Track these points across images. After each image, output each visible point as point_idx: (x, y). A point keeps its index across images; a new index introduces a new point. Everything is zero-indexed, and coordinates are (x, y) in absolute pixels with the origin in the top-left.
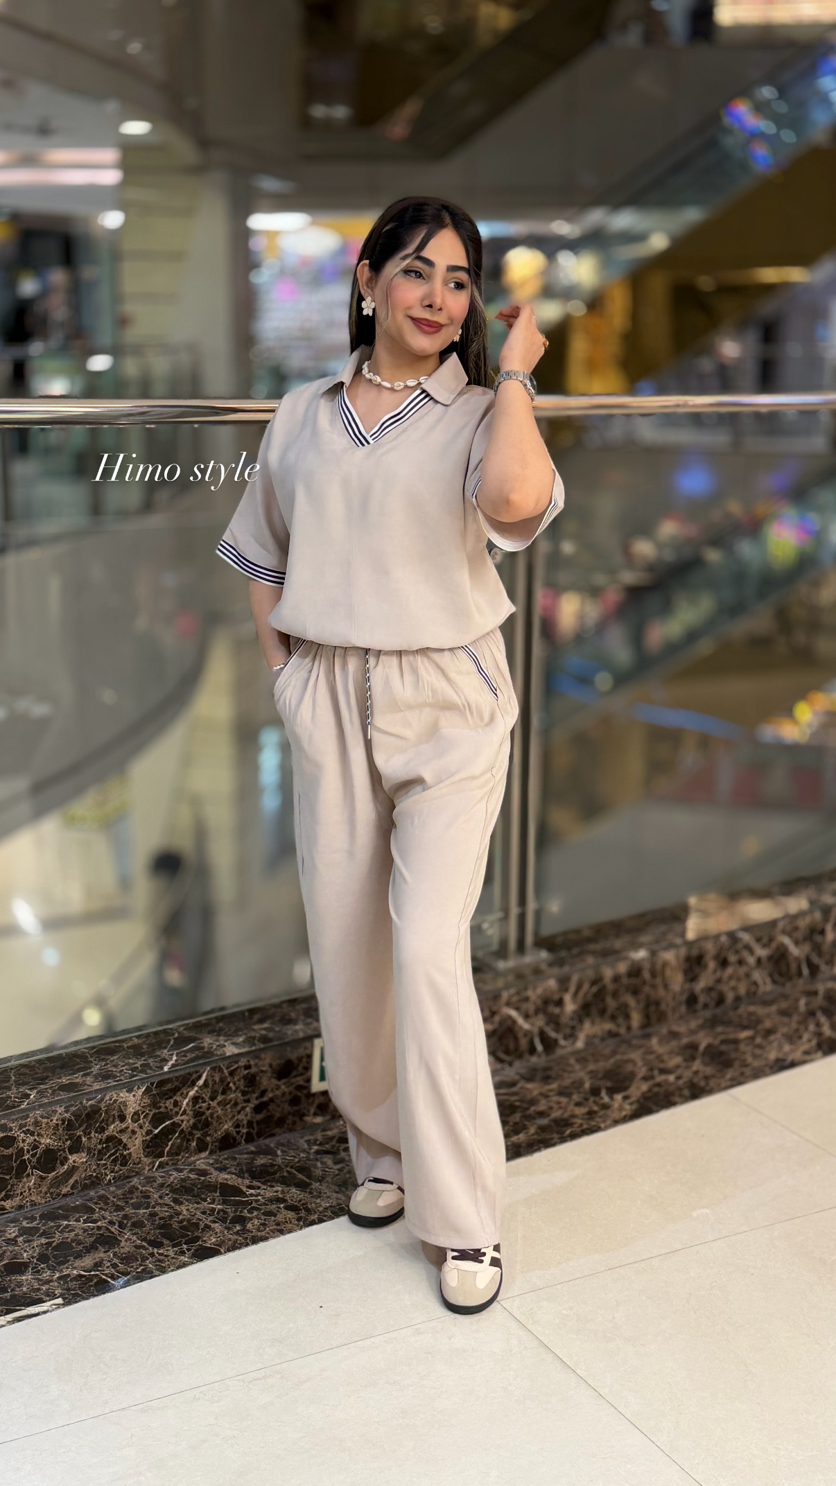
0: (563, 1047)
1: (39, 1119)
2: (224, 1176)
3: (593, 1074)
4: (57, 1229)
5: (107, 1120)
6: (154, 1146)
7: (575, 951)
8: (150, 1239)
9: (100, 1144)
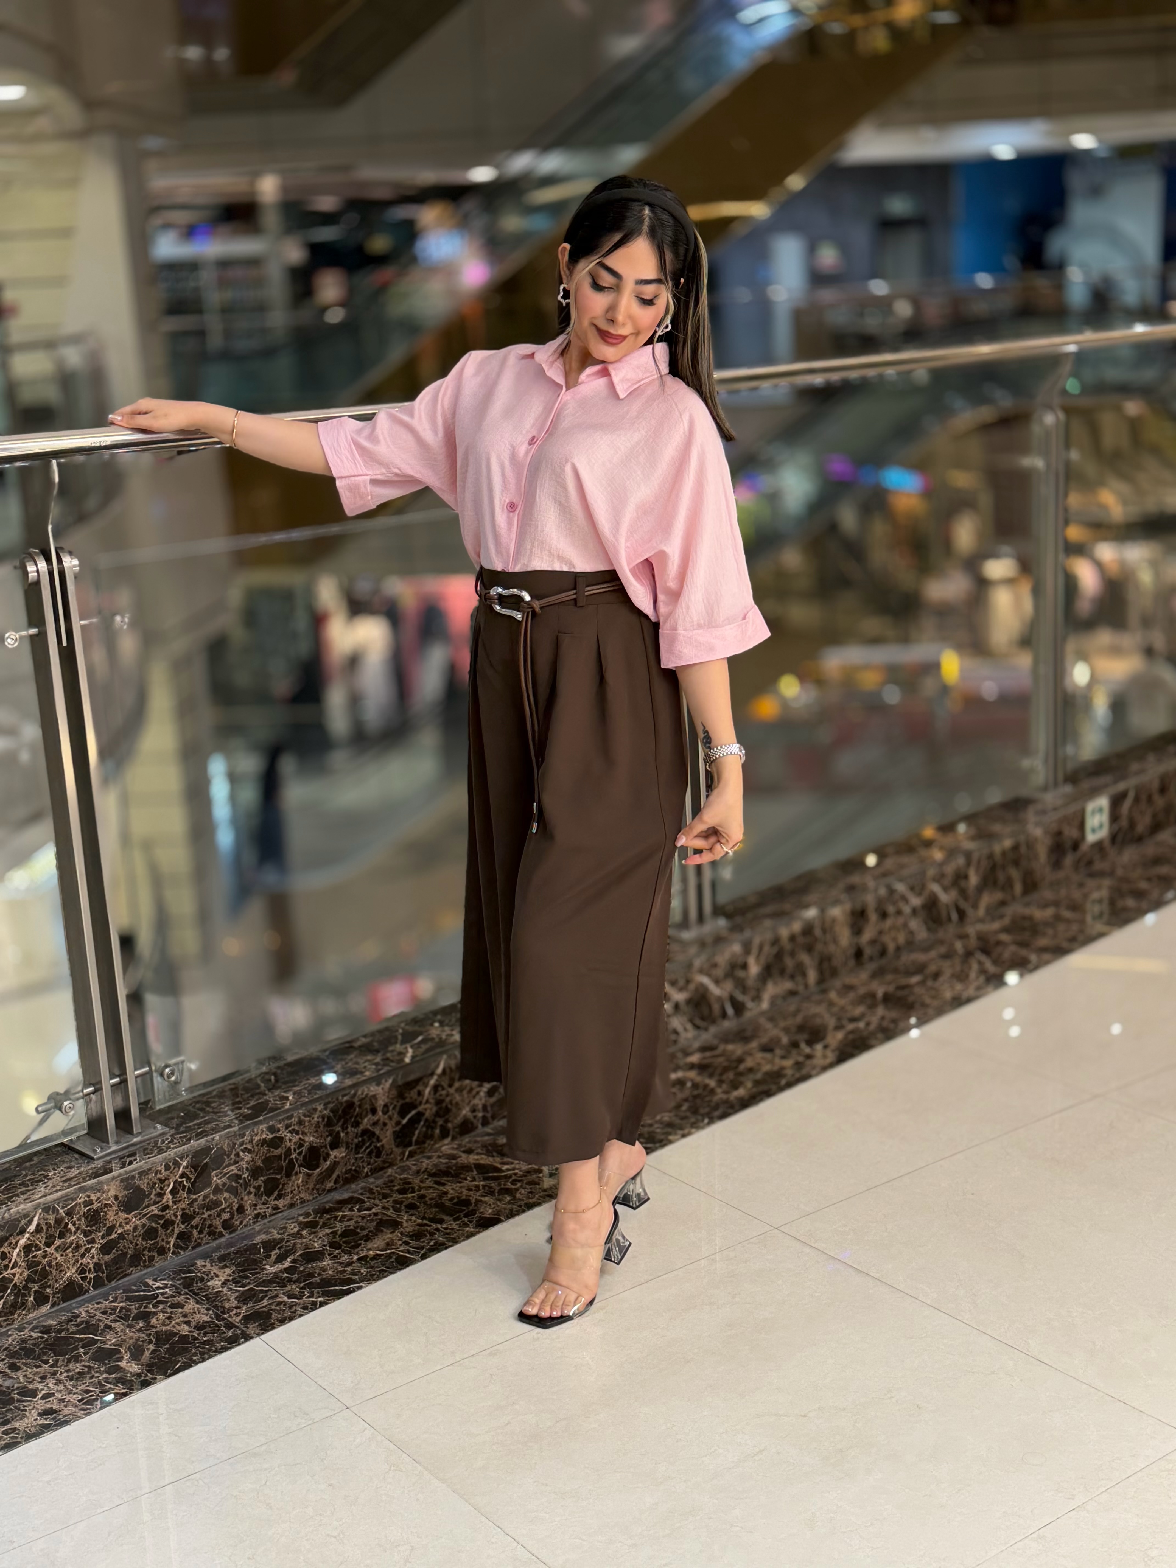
0: (751, 1010)
1: (302, 1118)
2: (472, 1158)
3: (786, 1030)
4: (336, 1220)
5: (361, 1114)
6: (403, 1137)
7: (750, 915)
8: (429, 1218)
9: (356, 1138)
